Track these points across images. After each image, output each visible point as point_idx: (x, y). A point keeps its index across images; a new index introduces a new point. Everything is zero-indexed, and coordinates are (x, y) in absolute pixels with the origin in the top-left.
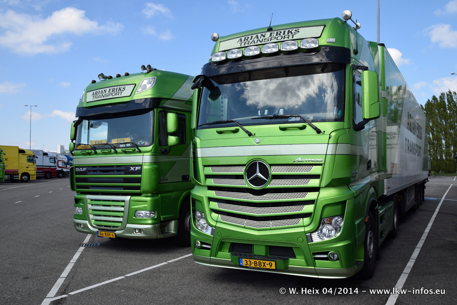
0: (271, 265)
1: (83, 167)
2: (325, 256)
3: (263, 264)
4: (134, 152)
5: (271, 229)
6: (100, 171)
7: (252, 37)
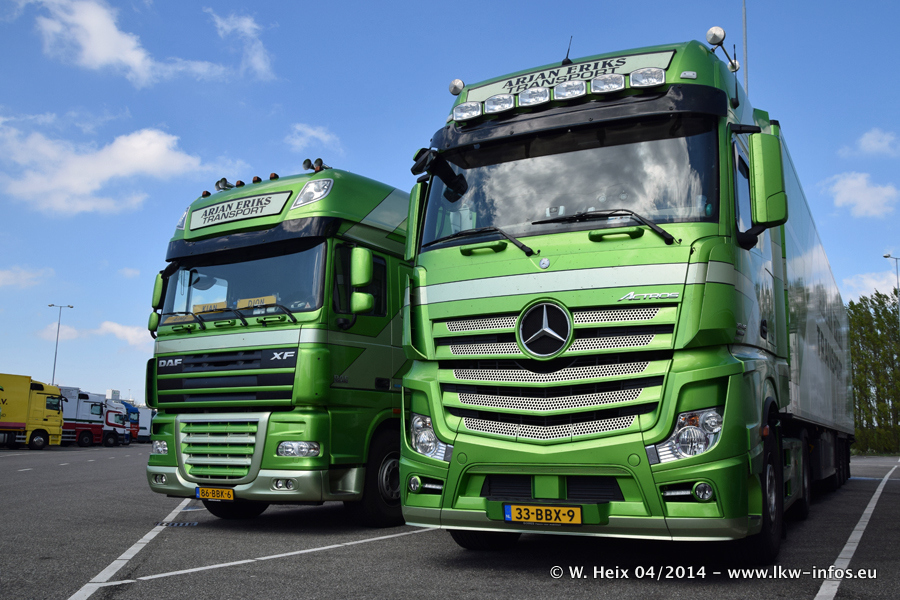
0: (572, 517)
1: (174, 357)
2: (688, 493)
3: (554, 515)
4: (282, 322)
5: (572, 442)
6: (210, 364)
7: (532, 78)
